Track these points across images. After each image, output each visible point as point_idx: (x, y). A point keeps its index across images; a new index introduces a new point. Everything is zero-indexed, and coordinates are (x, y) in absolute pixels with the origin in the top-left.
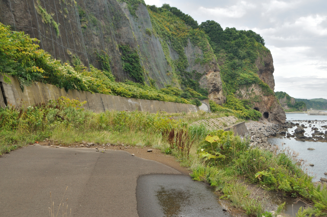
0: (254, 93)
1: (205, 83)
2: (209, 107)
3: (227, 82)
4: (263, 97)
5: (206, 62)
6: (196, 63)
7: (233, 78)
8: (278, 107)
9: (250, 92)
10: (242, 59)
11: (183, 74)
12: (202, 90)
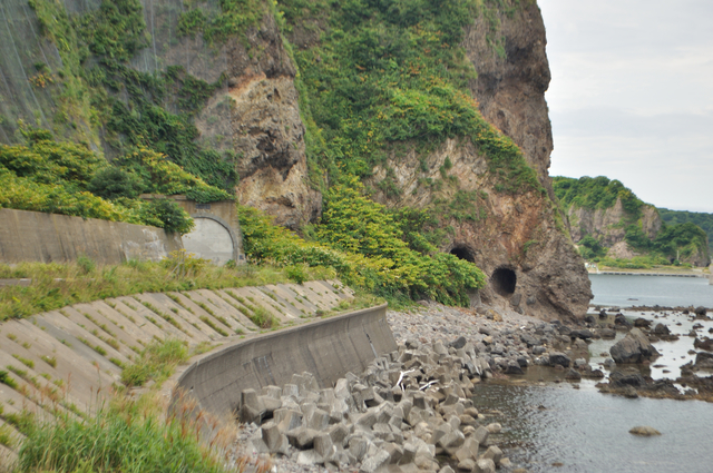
0: (453, 179)
1: (226, 126)
2: (238, 239)
3: (333, 125)
4: (493, 198)
5: (229, 30)
6: (183, 33)
7: (359, 109)
8: (557, 244)
9: (436, 177)
11: (120, 84)
12: (210, 158)
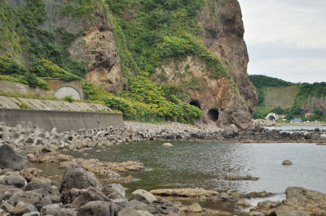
0: (191, 73)
1: (81, 51)
2: (82, 95)
4: (208, 80)
5: (83, 13)
6: (64, 14)
7: (150, 45)
8: (235, 99)
9: (183, 72)
10: (171, 10)
11: (34, 35)
12: (75, 64)
